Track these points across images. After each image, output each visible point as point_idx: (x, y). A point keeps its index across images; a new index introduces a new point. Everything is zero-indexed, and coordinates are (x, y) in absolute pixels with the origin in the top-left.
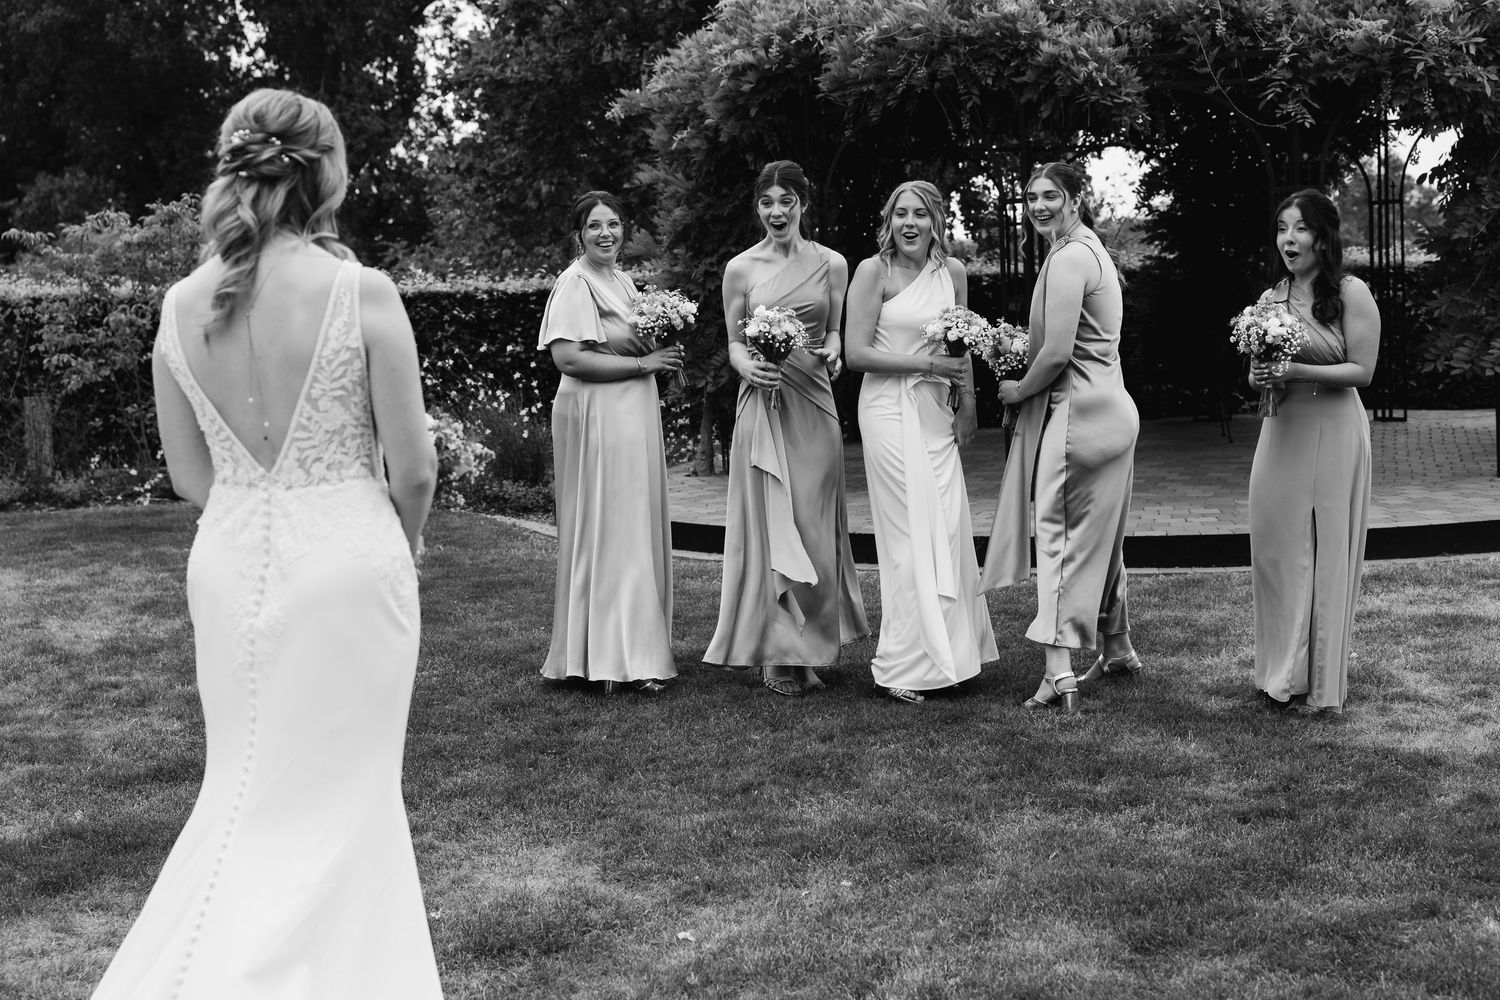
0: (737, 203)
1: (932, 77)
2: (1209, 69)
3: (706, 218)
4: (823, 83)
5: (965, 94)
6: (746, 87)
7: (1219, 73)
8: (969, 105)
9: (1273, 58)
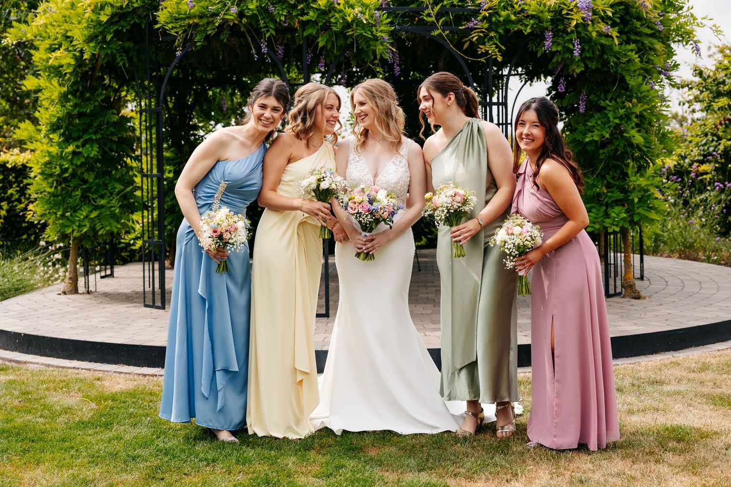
0: (97, 104)
1: (241, 15)
2: (433, 19)
3: (73, 113)
4: (162, 16)
5: (265, 27)
6: (104, 18)
7: (441, 21)
8: (267, 35)
9: (476, 13)
